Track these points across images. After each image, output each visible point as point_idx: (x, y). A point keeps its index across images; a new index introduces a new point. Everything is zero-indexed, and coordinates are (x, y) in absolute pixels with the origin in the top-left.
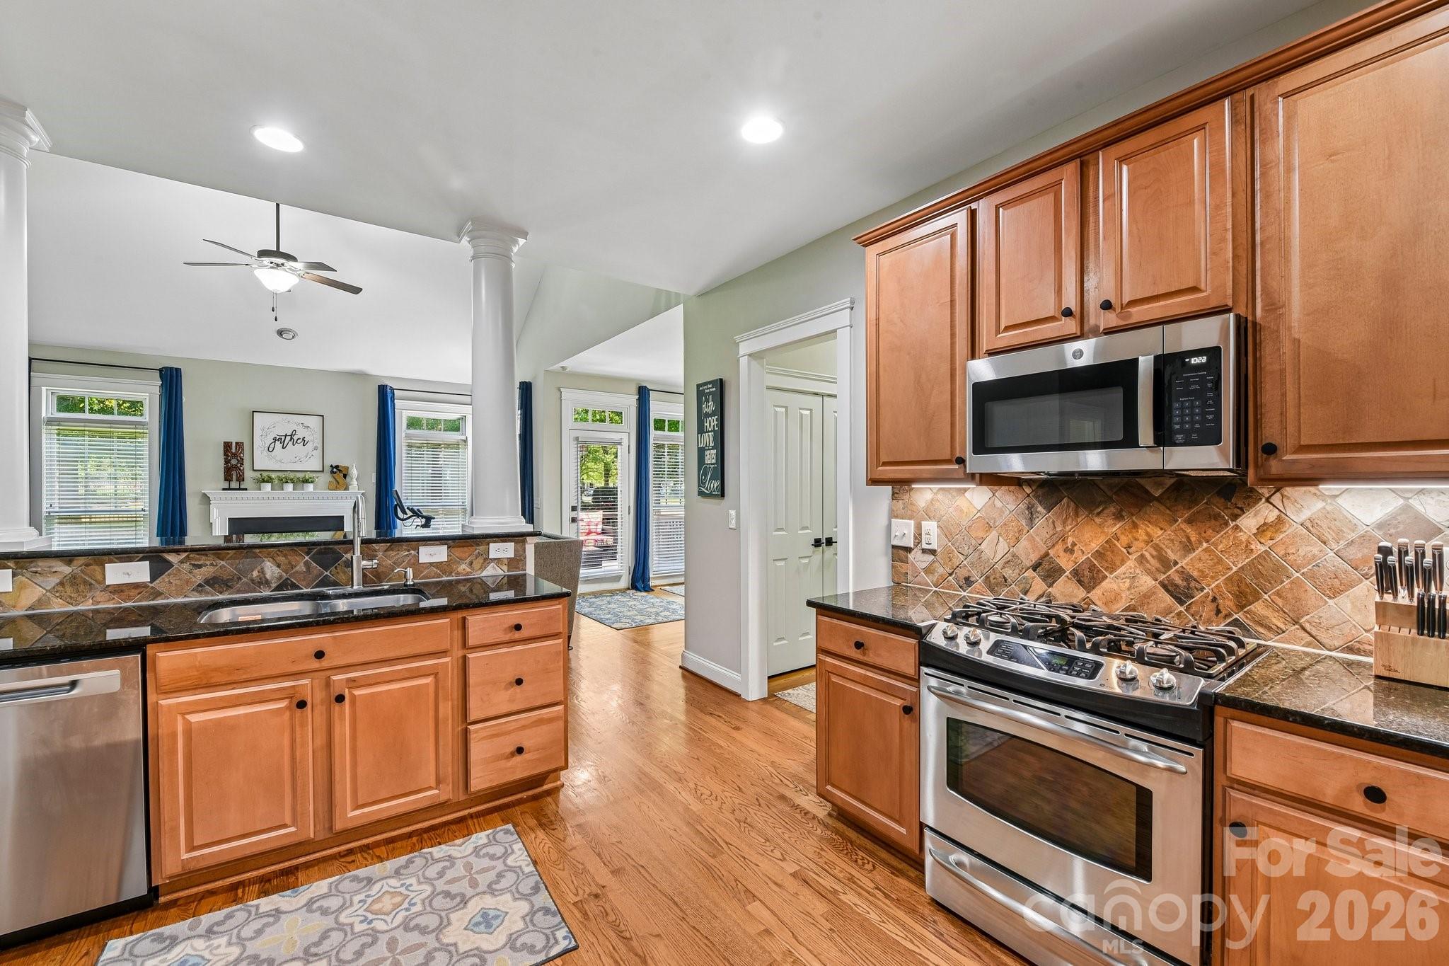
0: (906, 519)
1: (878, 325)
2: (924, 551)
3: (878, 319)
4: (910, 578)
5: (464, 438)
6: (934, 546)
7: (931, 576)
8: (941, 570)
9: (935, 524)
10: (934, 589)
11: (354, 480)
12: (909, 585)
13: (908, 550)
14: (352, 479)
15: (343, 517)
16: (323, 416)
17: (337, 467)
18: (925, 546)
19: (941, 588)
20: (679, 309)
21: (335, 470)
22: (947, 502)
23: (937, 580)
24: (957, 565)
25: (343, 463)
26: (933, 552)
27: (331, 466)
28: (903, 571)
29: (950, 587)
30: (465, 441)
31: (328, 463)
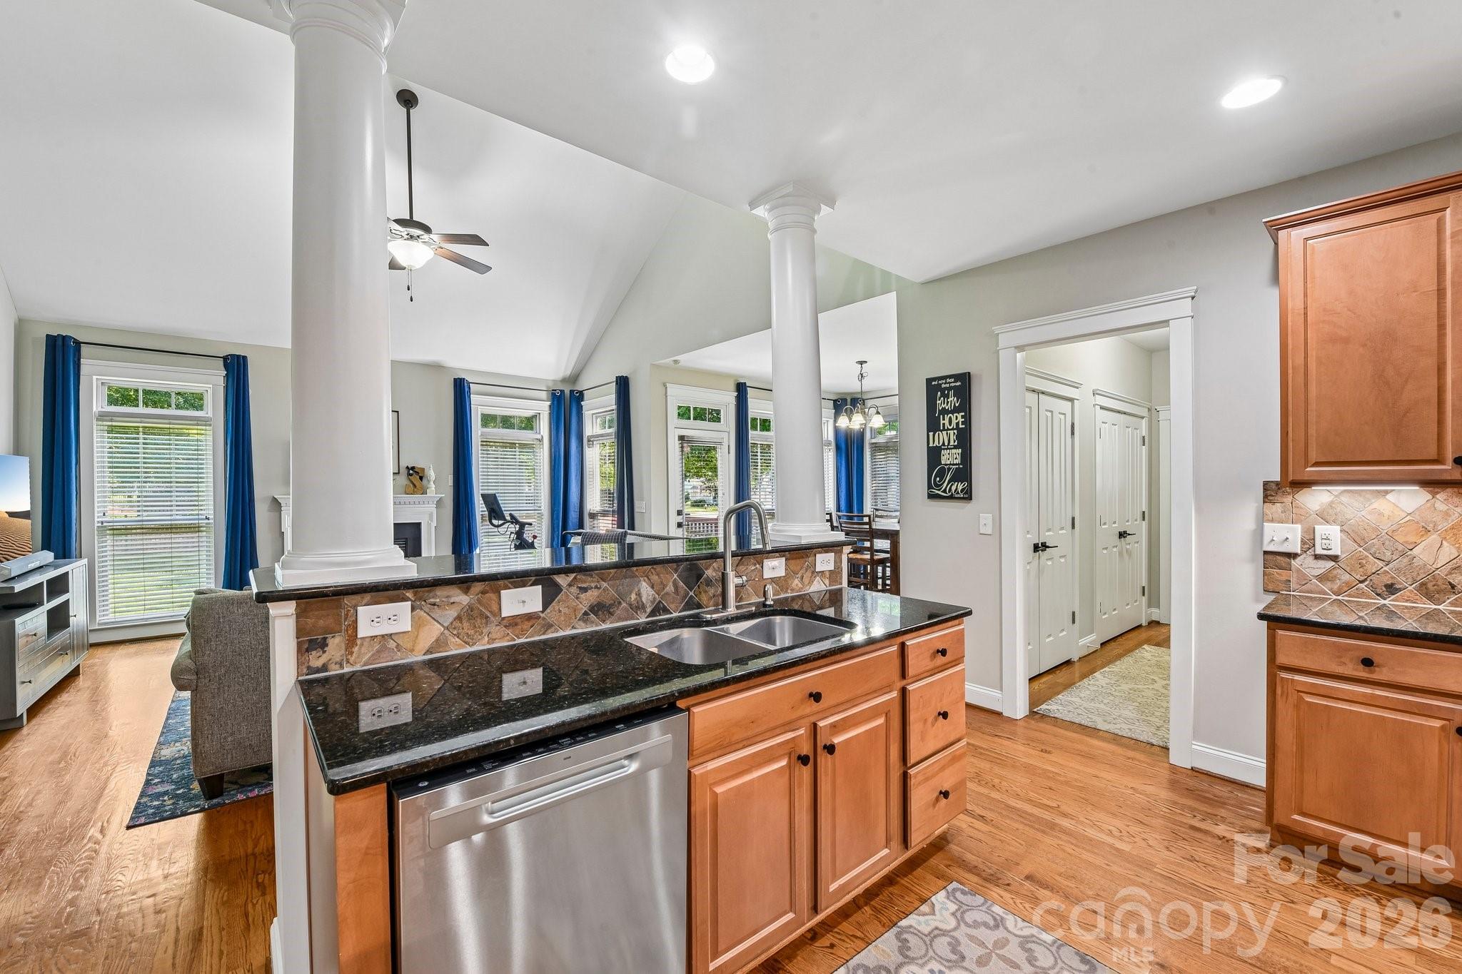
0: (1287, 522)
1: (1306, 314)
2: (1317, 557)
3: (1306, 308)
4: (1293, 585)
5: (539, 437)
6: (1336, 551)
7: (1329, 584)
8: (1346, 577)
9: (1338, 528)
10: (1335, 597)
11: (432, 483)
12: (1292, 593)
13: (1294, 556)
14: (429, 481)
15: (419, 524)
16: (398, 412)
17: (413, 468)
18: (1319, 551)
19: (1346, 596)
20: (893, 296)
21: (411, 472)
22: (1356, 504)
23: (1340, 588)
24: (1373, 571)
25: (419, 465)
26: (1334, 558)
27: (407, 467)
28: (1284, 578)
29: (1363, 594)
30: (541, 440)
31: (404, 464)
